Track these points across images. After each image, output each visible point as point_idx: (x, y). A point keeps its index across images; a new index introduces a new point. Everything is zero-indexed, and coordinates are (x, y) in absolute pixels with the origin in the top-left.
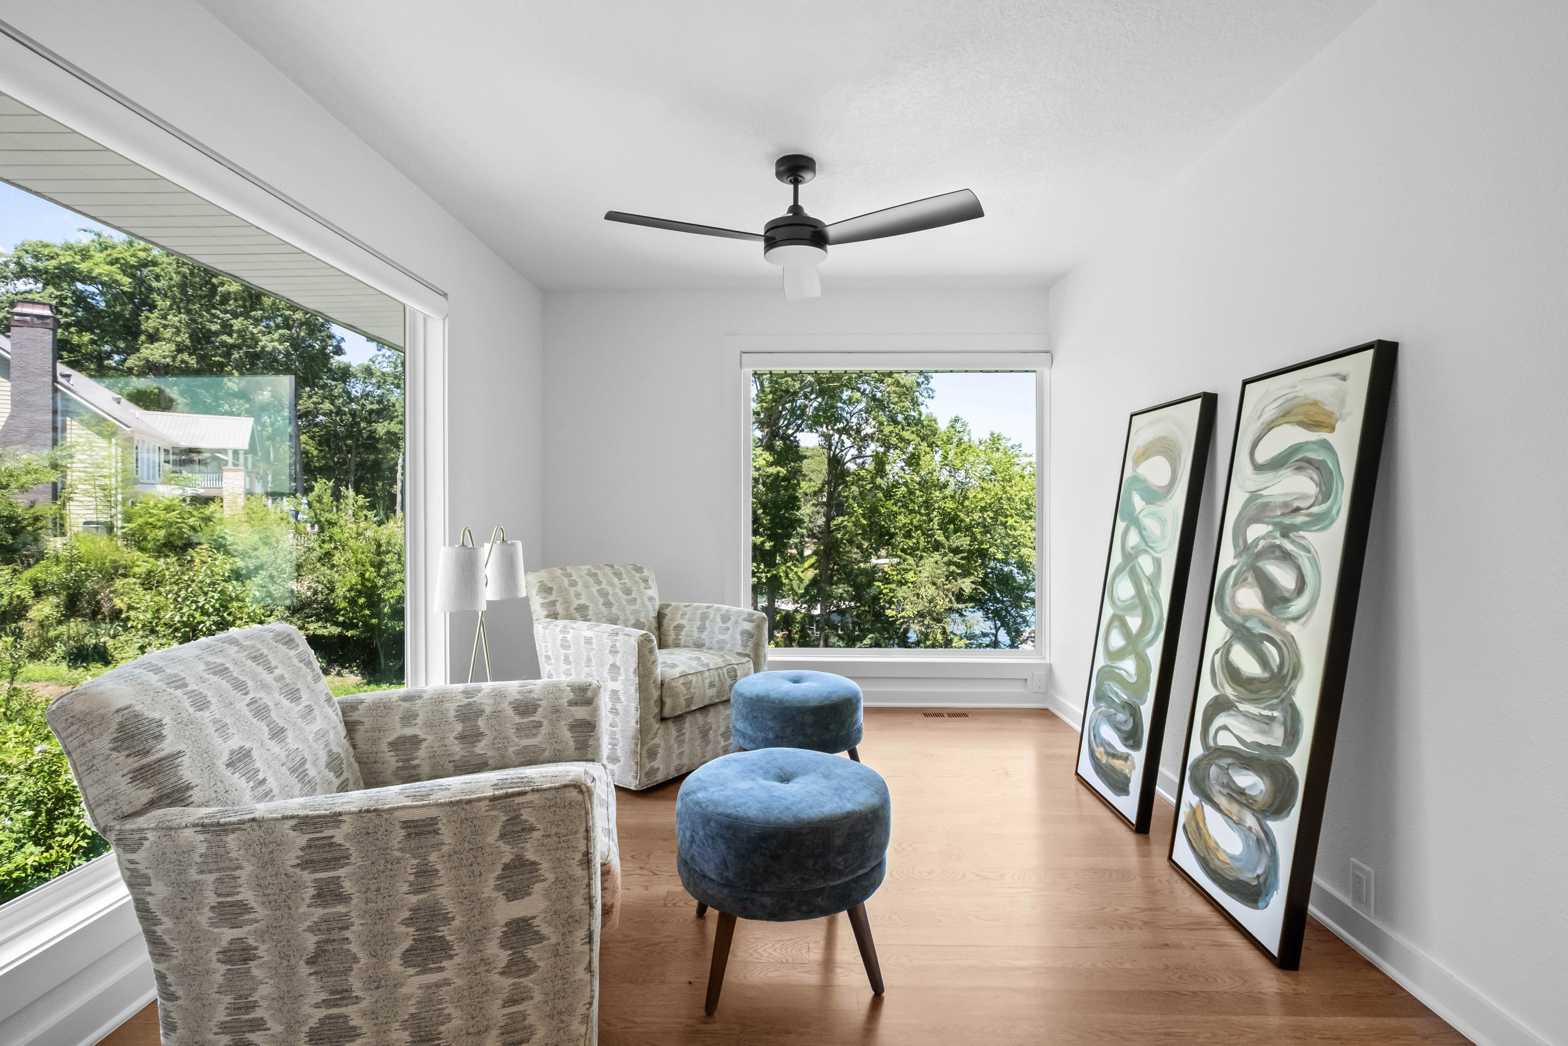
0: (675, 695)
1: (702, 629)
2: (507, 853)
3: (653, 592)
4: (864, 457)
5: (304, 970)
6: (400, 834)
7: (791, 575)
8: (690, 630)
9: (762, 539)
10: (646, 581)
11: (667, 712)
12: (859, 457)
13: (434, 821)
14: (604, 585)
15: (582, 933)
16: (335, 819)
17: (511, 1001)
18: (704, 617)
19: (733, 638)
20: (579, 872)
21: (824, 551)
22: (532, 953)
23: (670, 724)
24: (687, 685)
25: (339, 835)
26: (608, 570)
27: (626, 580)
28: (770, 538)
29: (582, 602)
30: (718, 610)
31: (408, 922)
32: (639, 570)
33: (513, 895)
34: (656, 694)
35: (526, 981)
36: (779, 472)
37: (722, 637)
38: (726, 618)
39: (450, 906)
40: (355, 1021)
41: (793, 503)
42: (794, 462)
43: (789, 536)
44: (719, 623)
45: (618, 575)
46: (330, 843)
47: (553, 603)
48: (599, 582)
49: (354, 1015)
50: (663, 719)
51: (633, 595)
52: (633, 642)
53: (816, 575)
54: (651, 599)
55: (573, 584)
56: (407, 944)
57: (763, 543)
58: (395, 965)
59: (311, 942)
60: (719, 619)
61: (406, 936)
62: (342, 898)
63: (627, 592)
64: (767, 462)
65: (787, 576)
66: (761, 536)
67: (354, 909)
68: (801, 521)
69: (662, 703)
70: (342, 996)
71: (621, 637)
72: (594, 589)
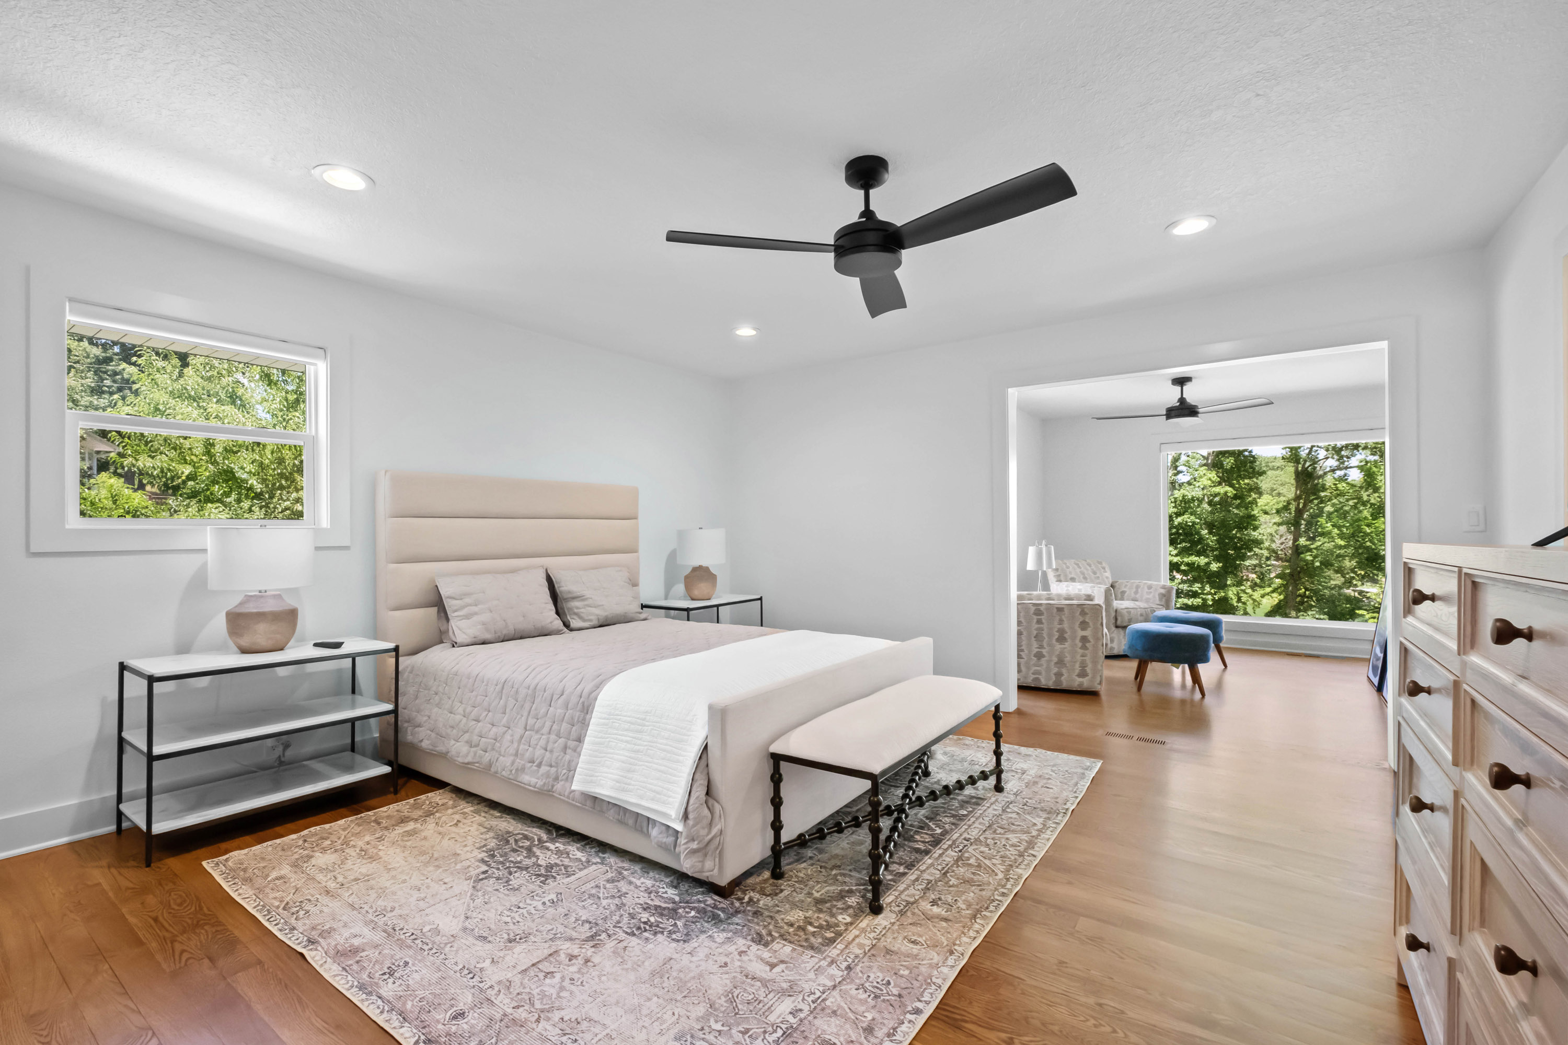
0: (1122, 616)
1: (1136, 592)
2: (1081, 619)
3: (1108, 574)
4: (1347, 468)
5: (1033, 639)
6: (1055, 610)
7: (1243, 599)
8: (1130, 592)
9: (1206, 560)
10: (1104, 568)
11: (1119, 623)
12: (1339, 468)
13: (1063, 608)
14: (1082, 569)
15: (1101, 643)
16: (1041, 604)
17: (1082, 656)
18: (1138, 587)
19: (1154, 597)
20: (1100, 627)
21: (1291, 575)
22: (1088, 645)
23: (1120, 630)
24: (1129, 613)
25: (1042, 608)
26: (1083, 562)
27: (1093, 567)
28: (1217, 559)
29: (1072, 576)
30: (1145, 583)
31: (1057, 631)
32: (1100, 563)
33: (1083, 629)
34: (1113, 614)
35: (1086, 652)
36: (1226, 493)
37: (1148, 597)
38: (1150, 587)
39: (1067, 629)
40: (1045, 653)
41: (1248, 521)
42: (1250, 478)
43: (1244, 558)
44: (1146, 590)
45: (1090, 565)
46: (1039, 610)
47: (1059, 576)
48: (1079, 567)
49: (1044, 651)
50: (1117, 627)
51: (1098, 575)
52: (1103, 590)
53: (1280, 601)
54: (1107, 578)
55: (1068, 567)
56: (1056, 637)
57: (1208, 564)
58: (1054, 641)
59: (1035, 632)
60: (1146, 588)
61: (1056, 635)
62: (1042, 623)
63: (1095, 573)
64: (1213, 482)
65: (1239, 600)
66: (1207, 556)
67: (1045, 626)
68: (1258, 543)
69: (1116, 619)
70: (1041, 647)
71: (1096, 588)
72: (1078, 570)
